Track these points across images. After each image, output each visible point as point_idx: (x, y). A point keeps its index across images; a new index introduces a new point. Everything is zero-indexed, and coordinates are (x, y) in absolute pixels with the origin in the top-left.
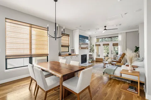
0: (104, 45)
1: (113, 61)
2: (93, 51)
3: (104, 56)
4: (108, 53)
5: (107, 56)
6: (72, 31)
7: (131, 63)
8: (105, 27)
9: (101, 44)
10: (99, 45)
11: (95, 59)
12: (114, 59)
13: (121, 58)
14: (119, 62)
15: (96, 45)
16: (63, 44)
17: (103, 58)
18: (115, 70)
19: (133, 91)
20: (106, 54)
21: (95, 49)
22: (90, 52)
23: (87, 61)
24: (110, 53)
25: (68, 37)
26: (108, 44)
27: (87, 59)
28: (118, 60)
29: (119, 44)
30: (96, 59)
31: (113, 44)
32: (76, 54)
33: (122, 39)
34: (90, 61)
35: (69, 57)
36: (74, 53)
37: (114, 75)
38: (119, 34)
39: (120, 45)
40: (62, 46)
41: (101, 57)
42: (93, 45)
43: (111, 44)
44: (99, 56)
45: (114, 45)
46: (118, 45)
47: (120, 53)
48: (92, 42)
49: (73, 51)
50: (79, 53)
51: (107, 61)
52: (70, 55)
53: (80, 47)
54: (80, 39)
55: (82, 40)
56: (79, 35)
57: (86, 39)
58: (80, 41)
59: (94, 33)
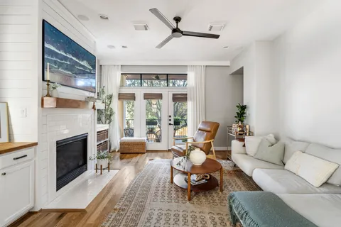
9: (138, 93)
10: (132, 97)
11: (114, 146)
13: (209, 137)
15: (121, 97)
24: (165, 123)
26: (159, 96)
29: (188, 96)
30: (122, 144)
31: (174, 95)
32: (19, 139)
33: (196, 82)
34: (105, 164)
38: (189, 68)
39: (191, 98)
41: (136, 138)
42: (110, 97)
43: (167, 94)
45: (176, 98)
46: (185, 99)
53: (48, 95)
54: (53, 48)
55: (66, 58)
56: (44, 21)
57: (84, 63)
58: (50, 61)
59: (118, 50)
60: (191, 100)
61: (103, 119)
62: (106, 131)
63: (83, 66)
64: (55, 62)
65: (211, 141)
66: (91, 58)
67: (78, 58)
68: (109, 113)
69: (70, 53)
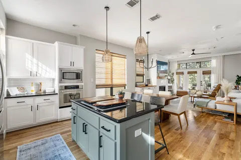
0: (189, 73)
1: (203, 95)
2: (173, 82)
3: (189, 89)
4: (195, 85)
5: (194, 89)
7: (227, 93)
8: (193, 50)
9: (186, 71)
10: (182, 73)
11: (175, 92)
12: (204, 92)
13: (214, 90)
14: (212, 96)
15: (177, 73)
16: (138, 73)
17: (188, 91)
18: (208, 102)
19: (229, 120)
20: (192, 86)
21: (175, 79)
22: (169, 82)
24: (198, 84)
26: (196, 72)
28: (211, 93)
30: (177, 92)
31: (203, 71)
32: (153, 85)
33: (217, 65)
35: (147, 88)
36: (151, 84)
37: (208, 107)
38: (212, 58)
39: (213, 72)
40: (138, 75)
41: (184, 90)
42: (173, 74)
43: (200, 71)
44: (181, 88)
45: (204, 73)
46: (210, 73)
47: (214, 84)
48: (170, 69)
49: (149, 81)
50: (157, 84)
51: (195, 93)
52: (147, 85)
53: (158, 76)
60: (213, 73)
62: (171, 86)
65: (217, 92)
68: (172, 80)
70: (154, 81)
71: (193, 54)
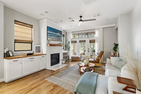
0: (80, 41)
2: (69, 49)
4: (85, 51)
5: (84, 54)
6: (38, 21)
8: (81, 17)
10: (75, 42)
11: (70, 58)
14: (97, 63)
15: (72, 42)
17: (80, 56)
20: (83, 52)
21: (70, 46)
22: (66, 50)
23: (61, 62)
25: (31, 29)
26: (85, 41)
27: (60, 59)
28: (95, 60)
30: (72, 57)
31: (90, 40)
32: (44, 53)
34: (64, 62)
35: (28, 58)
36: (40, 52)
38: (96, 30)
39: (97, 41)
40: (17, 41)
41: (76, 56)
42: (69, 42)
44: (75, 54)
45: (91, 42)
46: (94, 42)
47: (97, 51)
48: (67, 38)
50: (47, 52)
53: (48, 43)
54: (49, 32)
55: (53, 34)
56: (47, 27)
57: (58, 34)
58: (49, 35)
59: (69, 28)
61: (67, 49)
62: (67, 53)
63: (58, 35)
64: (50, 35)
65: (100, 58)
66: (60, 32)
67: (56, 33)
68: (68, 47)
69: (54, 32)
70: (44, 49)
71: (81, 20)
